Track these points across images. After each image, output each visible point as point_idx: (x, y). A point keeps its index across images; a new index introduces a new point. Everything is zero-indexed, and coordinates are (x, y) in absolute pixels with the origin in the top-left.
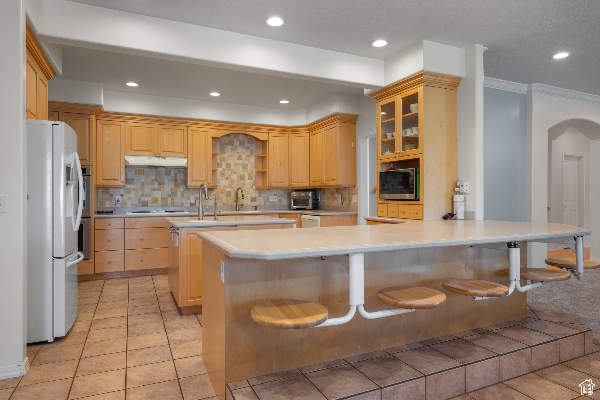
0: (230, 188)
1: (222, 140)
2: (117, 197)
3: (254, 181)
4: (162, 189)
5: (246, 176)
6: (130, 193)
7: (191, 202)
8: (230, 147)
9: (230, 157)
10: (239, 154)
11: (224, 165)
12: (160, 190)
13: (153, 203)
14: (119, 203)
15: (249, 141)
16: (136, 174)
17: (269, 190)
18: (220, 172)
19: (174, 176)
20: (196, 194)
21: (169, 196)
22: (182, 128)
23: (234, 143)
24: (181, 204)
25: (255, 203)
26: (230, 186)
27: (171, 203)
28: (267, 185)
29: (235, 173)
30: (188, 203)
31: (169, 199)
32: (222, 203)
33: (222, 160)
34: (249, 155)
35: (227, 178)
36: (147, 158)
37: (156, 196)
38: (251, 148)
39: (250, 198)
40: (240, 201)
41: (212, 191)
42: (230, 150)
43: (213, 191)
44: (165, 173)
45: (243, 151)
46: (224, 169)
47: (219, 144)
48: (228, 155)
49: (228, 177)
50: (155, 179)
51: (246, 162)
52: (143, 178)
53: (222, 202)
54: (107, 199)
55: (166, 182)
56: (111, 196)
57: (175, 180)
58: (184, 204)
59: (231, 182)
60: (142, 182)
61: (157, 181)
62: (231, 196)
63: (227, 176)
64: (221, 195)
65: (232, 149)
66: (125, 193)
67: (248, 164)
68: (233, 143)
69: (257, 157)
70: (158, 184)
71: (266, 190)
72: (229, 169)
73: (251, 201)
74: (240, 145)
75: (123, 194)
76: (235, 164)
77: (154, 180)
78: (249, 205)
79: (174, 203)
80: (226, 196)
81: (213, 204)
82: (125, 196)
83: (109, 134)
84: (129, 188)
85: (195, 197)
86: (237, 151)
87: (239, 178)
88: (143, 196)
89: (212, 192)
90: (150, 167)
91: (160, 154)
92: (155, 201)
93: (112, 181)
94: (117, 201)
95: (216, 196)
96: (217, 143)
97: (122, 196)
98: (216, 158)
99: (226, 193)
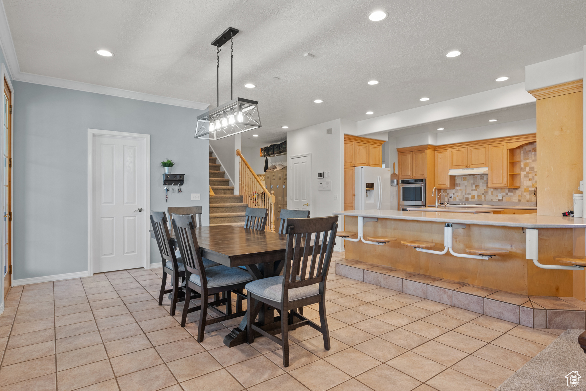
0: (533, 187)
2: (451, 195)
4: (478, 189)
6: (458, 192)
7: (499, 199)
8: (532, 154)
9: (533, 162)
11: (528, 169)
12: (476, 190)
13: (472, 199)
14: (452, 199)
16: (461, 180)
18: (524, 175)
19: (486, 180)
20: (503, 192)
21: (483, 194)
22: (484, 146)
24: (492, 200)
30: (497, 199)
31: (483, 196)
32: (526, 200)
33: (526, 165)
35: (530, 180)
36: (462, 169)
37: (474, 195)
41: (517, 190)
42: (533, 156)
44: (480, 178)
46: (527, 173)
47: (523, 153)
48: (531, 160)
49: (531, 179)
50: (473, 182)
52: (465, 182)
53: (526, 199)
54: (446, 196)
55: (481, 184)
56: (448, 194)
57: (487, 183)
58: (494, 200)
59: (534, 182)
60: (465, 185)
61: (475, 184)
63: (530, 177)
64: (525, 194)
65: (535, 155)
66: (455, 192)
70: (475, 186)
72: (532, 172)
77: (473, 184)
80: (530, 194)
81: (517, 201)
82: (455, 194)
83: (441, 158)
84: (458, 189)
85: (502, 195)
88: (465, 194)
90: (470, 175)
91: (469, 166)
92: (473, 197)
93: (443, 185)
94: (450, 197)
95: (520, 194)
96: (521, 152)
97: (454, 194)
98: (520, 164)
99: (529, 191)
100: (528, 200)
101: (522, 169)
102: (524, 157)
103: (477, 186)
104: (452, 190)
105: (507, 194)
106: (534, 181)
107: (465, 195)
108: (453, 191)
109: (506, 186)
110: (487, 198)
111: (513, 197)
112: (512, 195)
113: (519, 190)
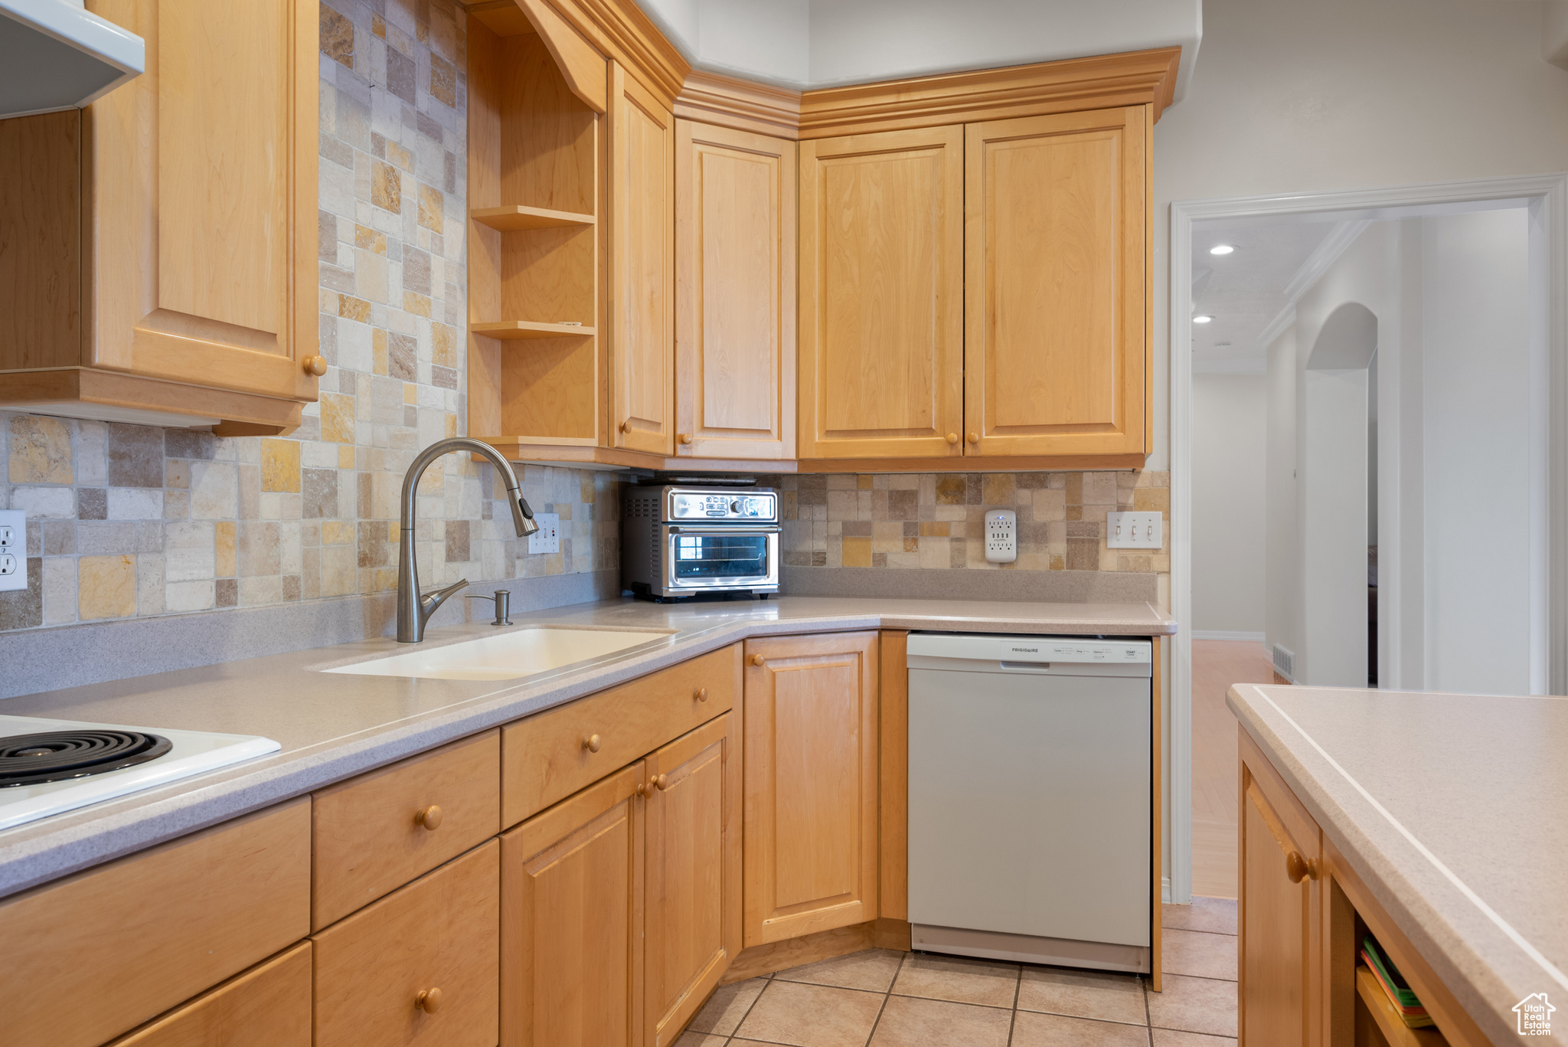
0: (329, 437)
3: (462, 398)
5: (425, 357)
8: (328, 68)
9: (330, 163)
10: (386, 162)
15: (439, 79)
17: (527, 475)
20: (36, 479)
23: (357, 49)
26: (330, 424)
28: (590, 435)
29: (362, 310)
32: (277, 580)
34: (439, 185)
39: (441, 530)
40: (392, 558)
41: (198, 454)
42: (330, 97)
43: (209, 458)
45: (405, 143)
51: (423, 238)
53: (277, 566)
59: (337, 384)
64: (270, 505)
65: (343, 99)
67: (431, 255)
68: (350, 45)
69: (482, 223)
73: (450, 557)
74: (390, 87)
76: (363, 238)
80: (308, 513)
85: (30, 525)
86: (377, 127)
87: (387, 361)
89: (197, 467)
99: (305, 482)
100: (294, 579)
105: (92, 505)
106: (334, 374)
111: (164, 545)
112: (157, 516)
113: (217, 457)
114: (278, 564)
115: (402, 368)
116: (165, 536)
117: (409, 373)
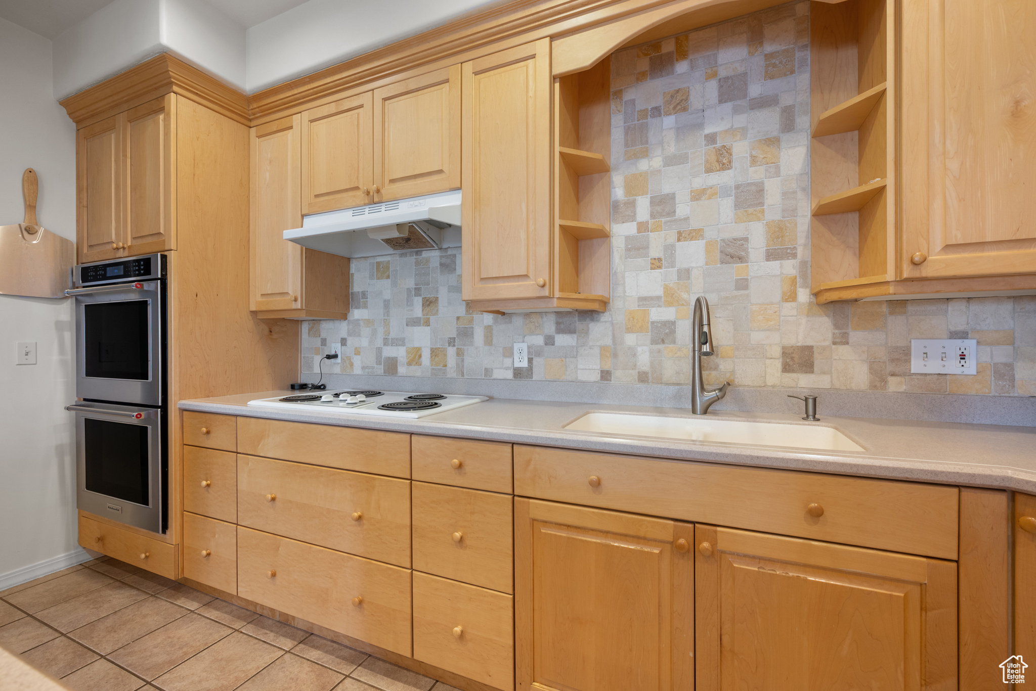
0: (670, 304)
1: (634, 100)
2: (333, 345)
3: (803, 263)
4: (432, 319)
5: (758, 244)
6: (359, 336)
7: (517, 365)
8: (669, 121)
9: (671, 168)
10: (719, 145)
11: (643, 207)
12: (427, 323)
13: (409, 364)
14: (339, 363)
15: (774, 66)
16: (371, 276)
17: (911, 308)
18: (627, 238)
20: (532, 333)
21: (451, 342)
22: (445, 74)
23: (692, 98)
24: (486, 369)
25: (812, 376)
26: (670, 298)
27: (458, 365)
28: (885, 272)
29: (695, 234)
30: (507, 368)
31: (451, 351)
32: (635, 373)
33: (635, 186)
34: (775, 134)
35: (657, 264)
37: (417, 345)
38: (786, 100)
39: (777, 352)
40: (722, 367)
41: (592, 320)
42: (670, 136)
43: (598, 321)
44: (441, 264)
45: (735, 126)
46: (642, 226)
47: (621, 123)
48: (660, 159)
49: (660, 259)
50: (414, 287)
51: (756, 174)
52: (385, 288)
53: (634, 366)
54: (317, 351)
55: (443, 295)
56: (324, 342)
58: (495, 371)
59: (675, 277)
60: (385, 301)
61: (420, 295)
62: (674, 342)
63: (656, 251)
64: (630, 339)
65: (681, 131)
66: (349, 334)
67: (766, 180)
68: (687, 99)
70: (423, 305)
71: (885, 309)
72: (666, 222)
73: (786, 368)
74: (721, 101)
75: (345, 336)
76: (697, 195)
77: (413, 292)
78: (773, 386)
79: (463, 366)
80: (654, 342)
81: (595, 376)
82: (349, 342)
84: (358, 320)
85: (529, 347)
86: (708, 130)
87: (718, 255)
88: (386, 342)
89: (592, 324)
91: (378, 191)
92: (415, 357)
93: (278, 298)
94: (329, 357)
95: (608, 341)
96: (613, 120)
97: (343, 342)
98: (609, 185)
99: (652, 327)
100: (646, 373)
101: (618, 211)
102: (626, 145)
103: (430, 303)
104: (337, 323)
105: (550, 341)
106: (673, 272)
107: (385, 345)
108: (342, 328)
109: (546, 292)
110: (468, 360)
111: (577, 355)
112: (574, 344)
113: (601, 320)
114: (635, 365)
115: (732, 257)
116: (577, 352)
117: (740, 259)
